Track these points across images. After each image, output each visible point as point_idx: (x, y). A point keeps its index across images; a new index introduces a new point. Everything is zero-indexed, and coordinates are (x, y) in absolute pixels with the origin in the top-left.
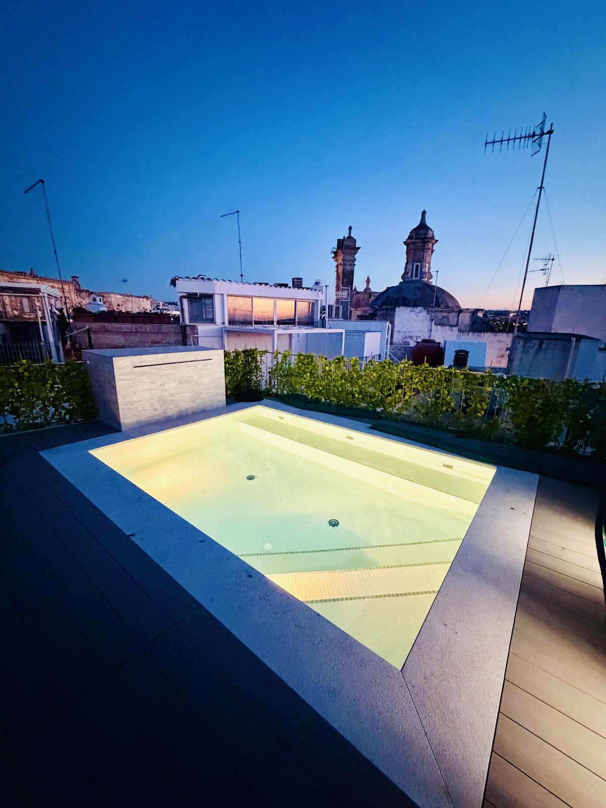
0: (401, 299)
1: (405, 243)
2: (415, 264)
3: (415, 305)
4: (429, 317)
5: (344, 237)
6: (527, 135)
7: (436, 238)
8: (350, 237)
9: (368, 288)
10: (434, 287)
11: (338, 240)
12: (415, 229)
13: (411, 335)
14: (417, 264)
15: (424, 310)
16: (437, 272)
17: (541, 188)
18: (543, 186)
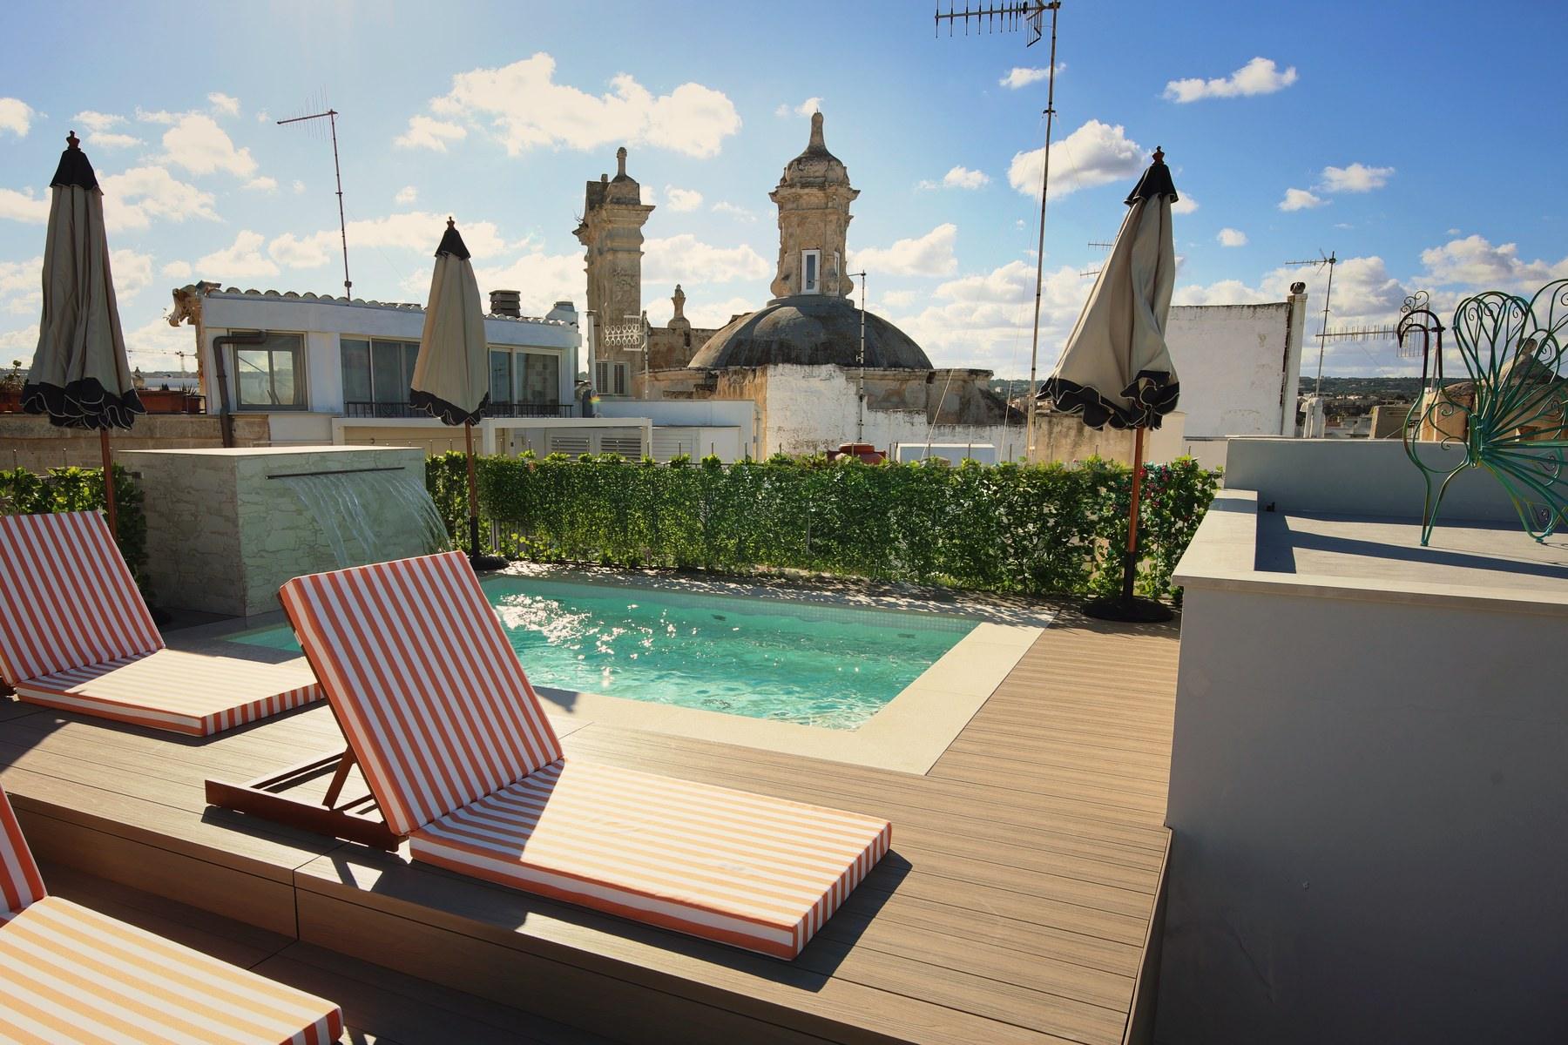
0: (774, 347)
1: (773, 195)
2: (805, 253)
3: (813, 361)
4: (853, 388)
5: (604, 177)
6: (1014, 7)
7: (853, 186)
8: (622, 177)
9: (679, 318)
10: (859, 312)
11: (590, 184)
12: (799, 161)
13: (812, 437)
14: (811, 253)
15: (838, 372)
16: (864, 275)
17: (1049, 111)
18: (1052, 109)
